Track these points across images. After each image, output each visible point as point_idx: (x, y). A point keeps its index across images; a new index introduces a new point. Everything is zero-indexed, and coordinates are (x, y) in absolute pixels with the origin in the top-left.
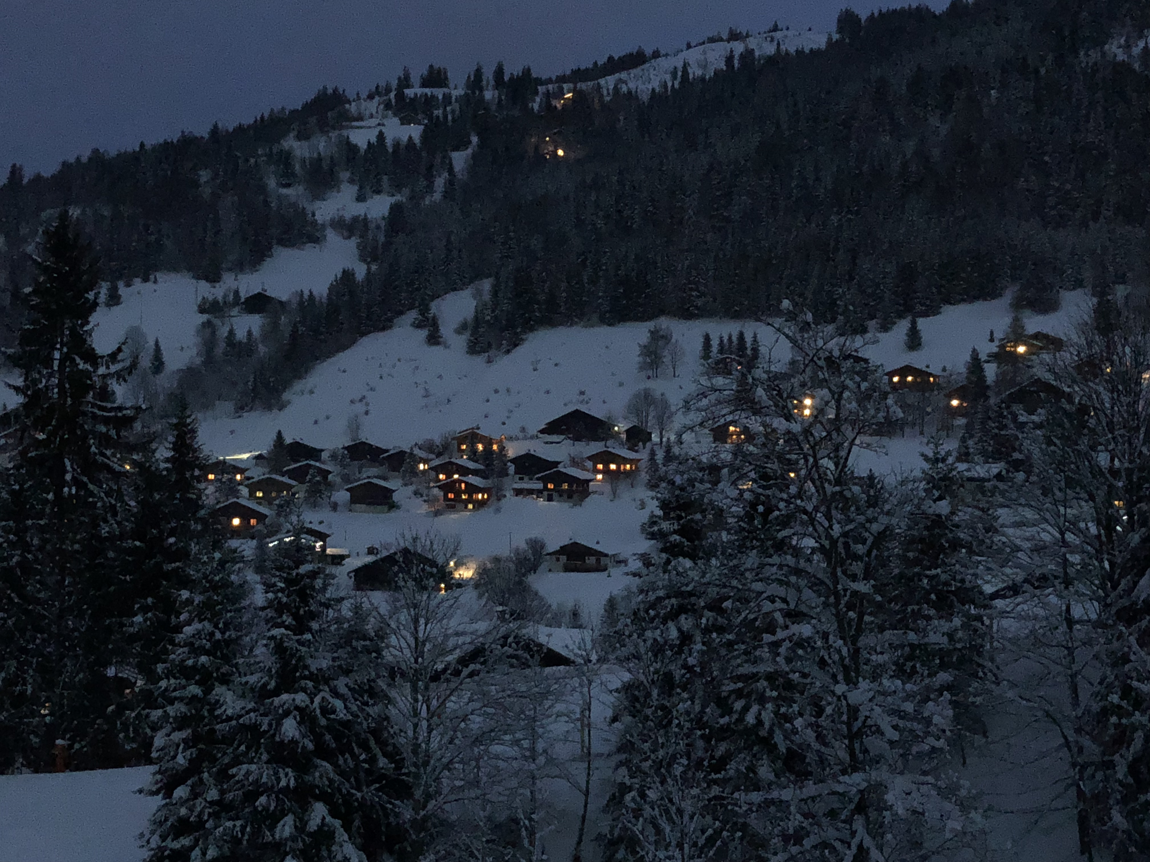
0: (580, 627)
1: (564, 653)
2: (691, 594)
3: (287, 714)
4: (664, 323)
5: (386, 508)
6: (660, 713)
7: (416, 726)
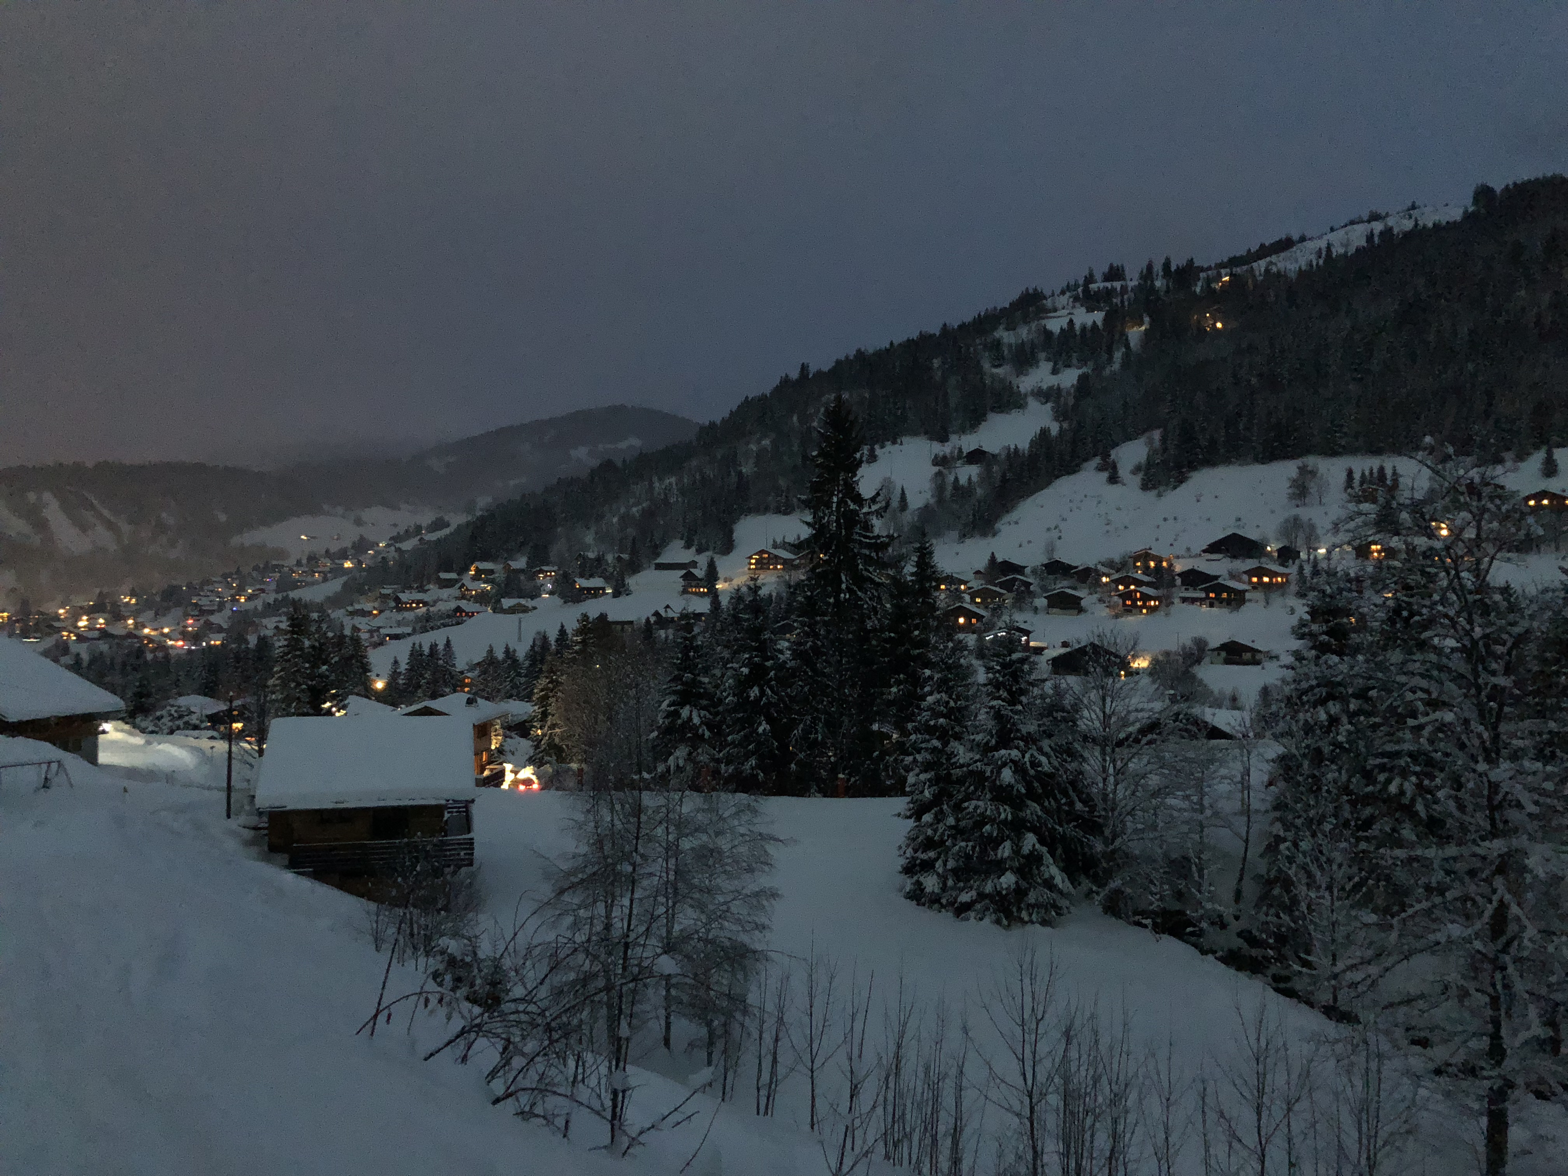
0: (1238, 709)
1: (1227, 729)
2: (1340, 684)
3: (1004, 765)
4: (1311, 461)
5: (1076, 612)
6: (1310, 780)
7: (1105, 780)
